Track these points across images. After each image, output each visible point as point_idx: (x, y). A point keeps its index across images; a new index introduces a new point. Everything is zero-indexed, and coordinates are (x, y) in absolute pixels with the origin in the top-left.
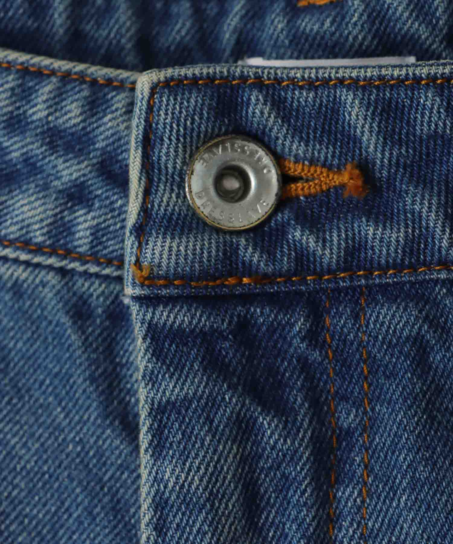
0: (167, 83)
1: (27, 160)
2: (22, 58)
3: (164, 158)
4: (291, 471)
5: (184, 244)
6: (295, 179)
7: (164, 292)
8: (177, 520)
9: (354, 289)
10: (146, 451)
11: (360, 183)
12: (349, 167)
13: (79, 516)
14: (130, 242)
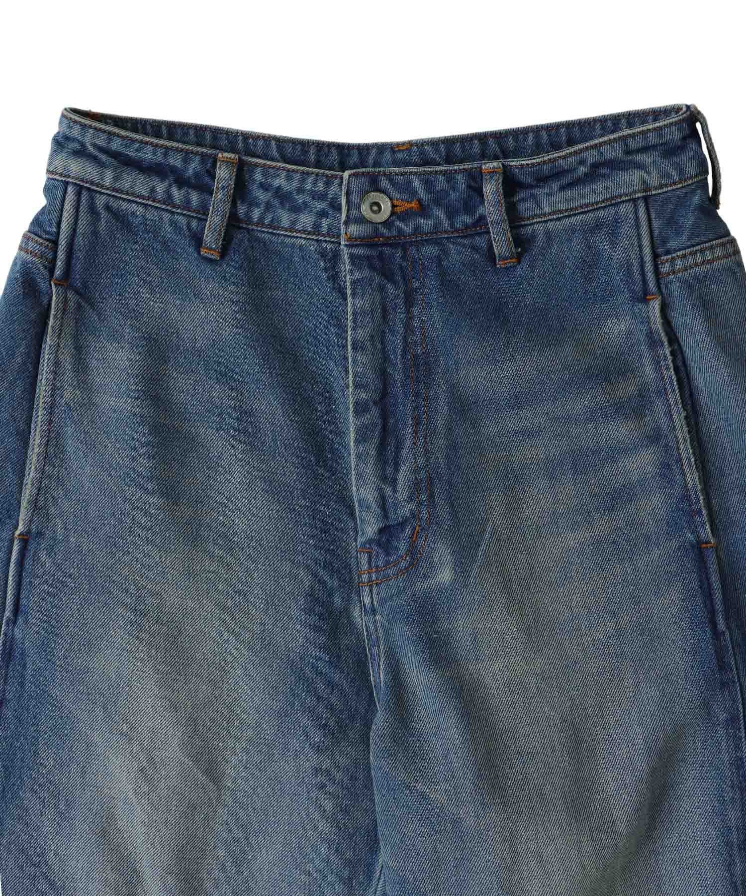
0: (354, 175)
1: (304, 202)
2: (302, 168)
3: (353, 199)
4: (398, 301)
5: (361, 227)
6: (397, 206)
7: (355, 243)
8: (361, 318)
9: (417, 241)
10: (350, 296)
11: (418, 206)
12: (414, 201)
13: (324, 324)
14: (343, 227)
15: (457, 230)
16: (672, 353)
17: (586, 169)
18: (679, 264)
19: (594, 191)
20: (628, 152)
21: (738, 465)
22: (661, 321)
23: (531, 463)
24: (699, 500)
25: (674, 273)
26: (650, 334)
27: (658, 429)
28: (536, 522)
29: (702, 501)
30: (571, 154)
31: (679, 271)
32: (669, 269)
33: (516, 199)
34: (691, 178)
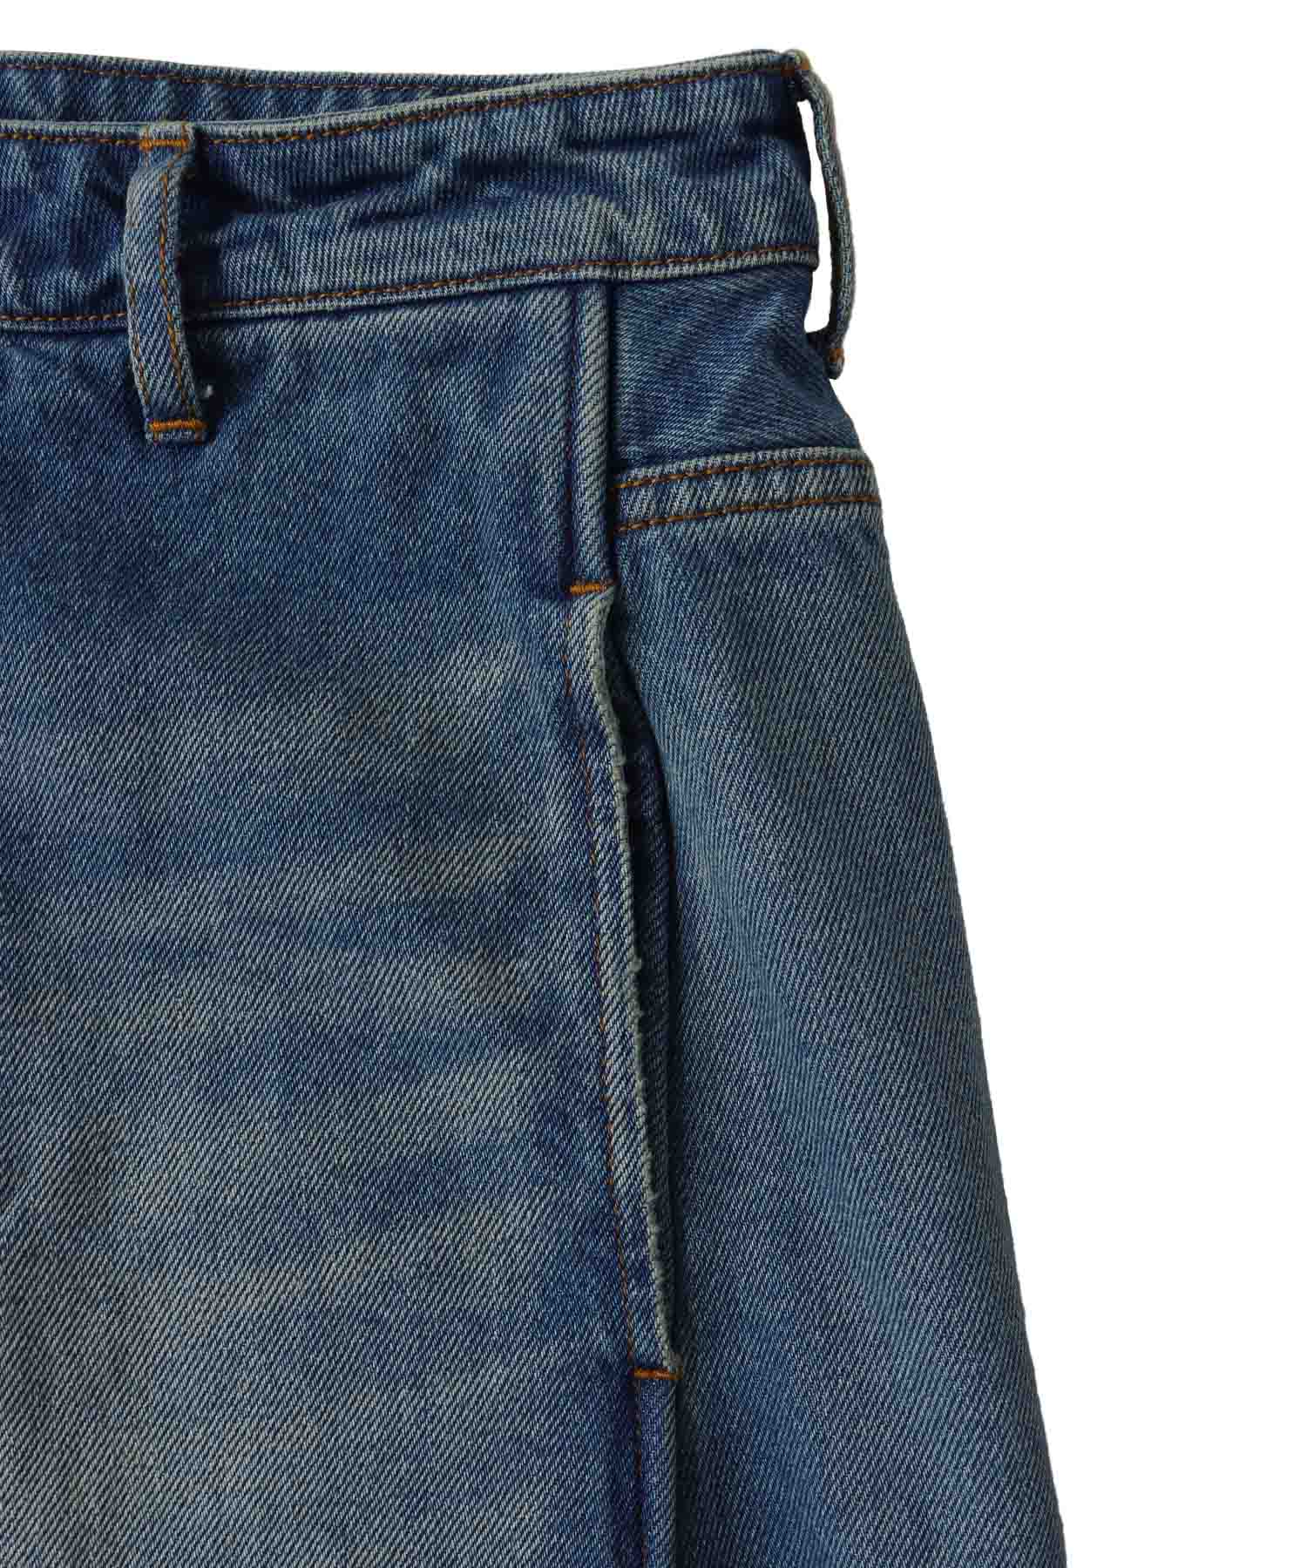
15: (38, 312)
16: (630, 773)
17: (442, 176)
18: (682, 497)
19: (454, 244)
20: (575, 142)
21: (781, 1148)
22: (603, 662)
23: (167, 1044)
24: (643, 1238)
25: (662, 522)
26: (566, 703)
27: (550, 998)
28: (153, 1221)
29: (652, 1241)
30: (400, 119)
31: (678, 518)
32: (648, 509)
33: (219, 237)
34: (757, 248)
